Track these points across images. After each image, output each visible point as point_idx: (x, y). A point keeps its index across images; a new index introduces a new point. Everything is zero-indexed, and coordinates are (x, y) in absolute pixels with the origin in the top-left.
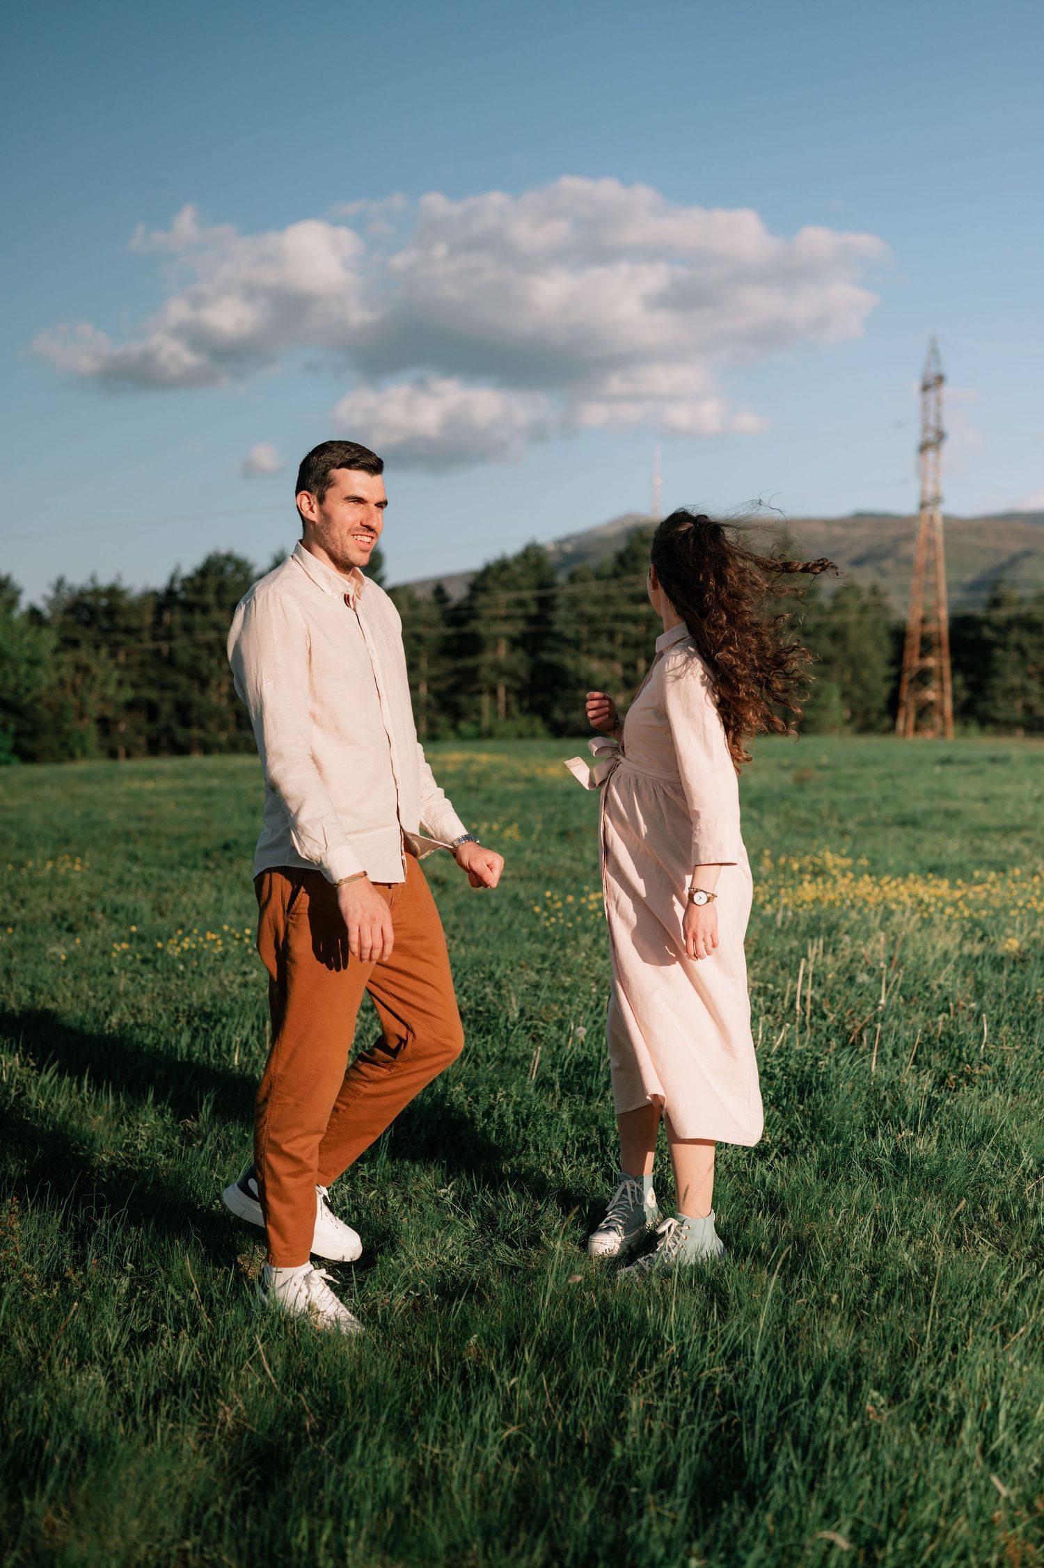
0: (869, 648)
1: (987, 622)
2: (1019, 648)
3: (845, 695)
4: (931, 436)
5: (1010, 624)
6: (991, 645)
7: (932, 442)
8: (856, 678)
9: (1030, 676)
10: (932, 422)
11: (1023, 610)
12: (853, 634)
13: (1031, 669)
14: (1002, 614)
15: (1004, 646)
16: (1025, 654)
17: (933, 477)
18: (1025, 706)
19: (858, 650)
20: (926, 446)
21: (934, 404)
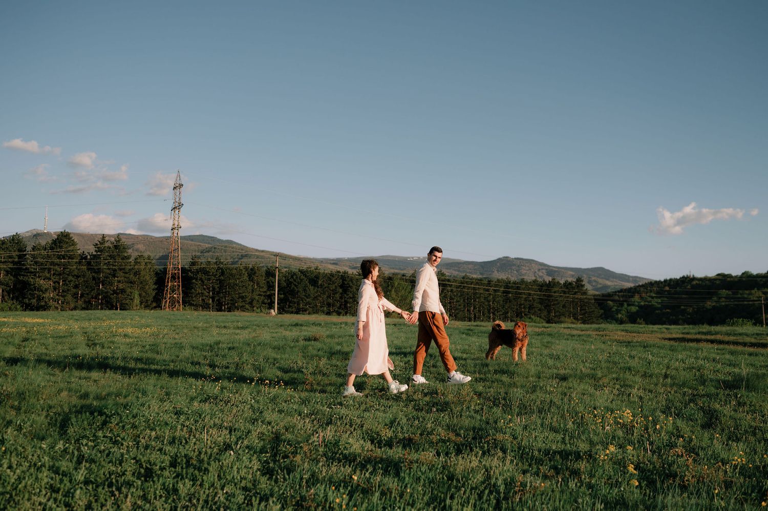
0: (148, 278)
1: (190, 271)
2: (201, 279)
3: (140, 295)
4: (177, 205)
5: (198, 271)
6: (192, 278)
7: (177, 207)
8: (142, 289)
9: (204, 289)
10: (177, 200)
11: (203, 266)
12: (142, 273)
13: (205, 287)
14: (195, 268)
15: (196, 280)
16: (203, 281)
17: (177, 219)
18: (202, 299)
19: (144, 279)
20: (174, 208)
21: (177, 194)
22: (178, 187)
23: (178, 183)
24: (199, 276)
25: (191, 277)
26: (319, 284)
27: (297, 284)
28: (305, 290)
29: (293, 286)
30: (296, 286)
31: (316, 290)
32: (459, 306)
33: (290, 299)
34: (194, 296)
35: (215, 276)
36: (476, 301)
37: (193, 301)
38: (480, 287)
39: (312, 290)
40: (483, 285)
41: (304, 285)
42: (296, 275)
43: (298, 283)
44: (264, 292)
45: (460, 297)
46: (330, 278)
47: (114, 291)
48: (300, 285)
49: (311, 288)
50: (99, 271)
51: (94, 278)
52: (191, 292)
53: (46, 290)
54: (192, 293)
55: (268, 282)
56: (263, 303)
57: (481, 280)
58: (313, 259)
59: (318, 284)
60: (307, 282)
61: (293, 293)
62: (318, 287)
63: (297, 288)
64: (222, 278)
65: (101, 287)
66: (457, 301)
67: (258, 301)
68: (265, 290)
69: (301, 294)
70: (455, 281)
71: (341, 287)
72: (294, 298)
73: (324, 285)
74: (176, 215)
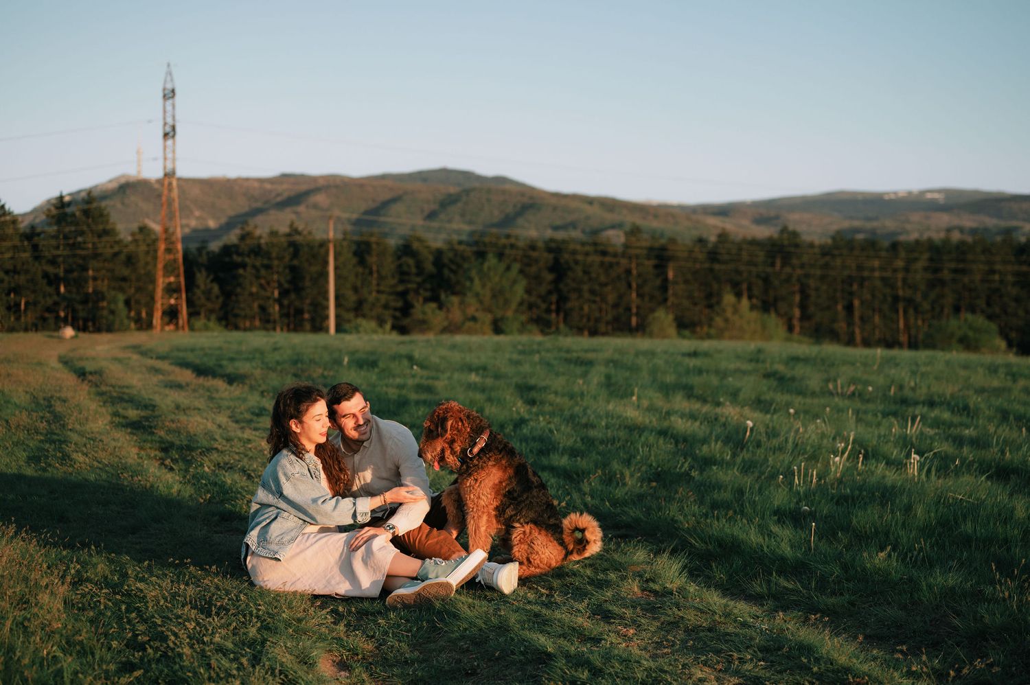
1: (238, 249)
4: (168, 129)
5: (250, 251)
6: (237, 266)
7: (170, 133)
11: (261, 241)
14: (246, 245)
16: (258, 270)
17: (170, 156)
18: (258, 305)
20: (166, 135)
21: (169, 108)
22: (169, 95)
23: (169, 86)
24: (251, 260)
25: (238, 263)
34: (241, 299)
35: (280, 258)
44: (392, 286)
47: (86, 296)
51: (46, 274)
54: (237, 295)
55: (399, 267)
56: (387, 306)
64: (295, 262)
67: (373, 305)
68: (394, 282)
71: (551, 269)
74: (168, 150)
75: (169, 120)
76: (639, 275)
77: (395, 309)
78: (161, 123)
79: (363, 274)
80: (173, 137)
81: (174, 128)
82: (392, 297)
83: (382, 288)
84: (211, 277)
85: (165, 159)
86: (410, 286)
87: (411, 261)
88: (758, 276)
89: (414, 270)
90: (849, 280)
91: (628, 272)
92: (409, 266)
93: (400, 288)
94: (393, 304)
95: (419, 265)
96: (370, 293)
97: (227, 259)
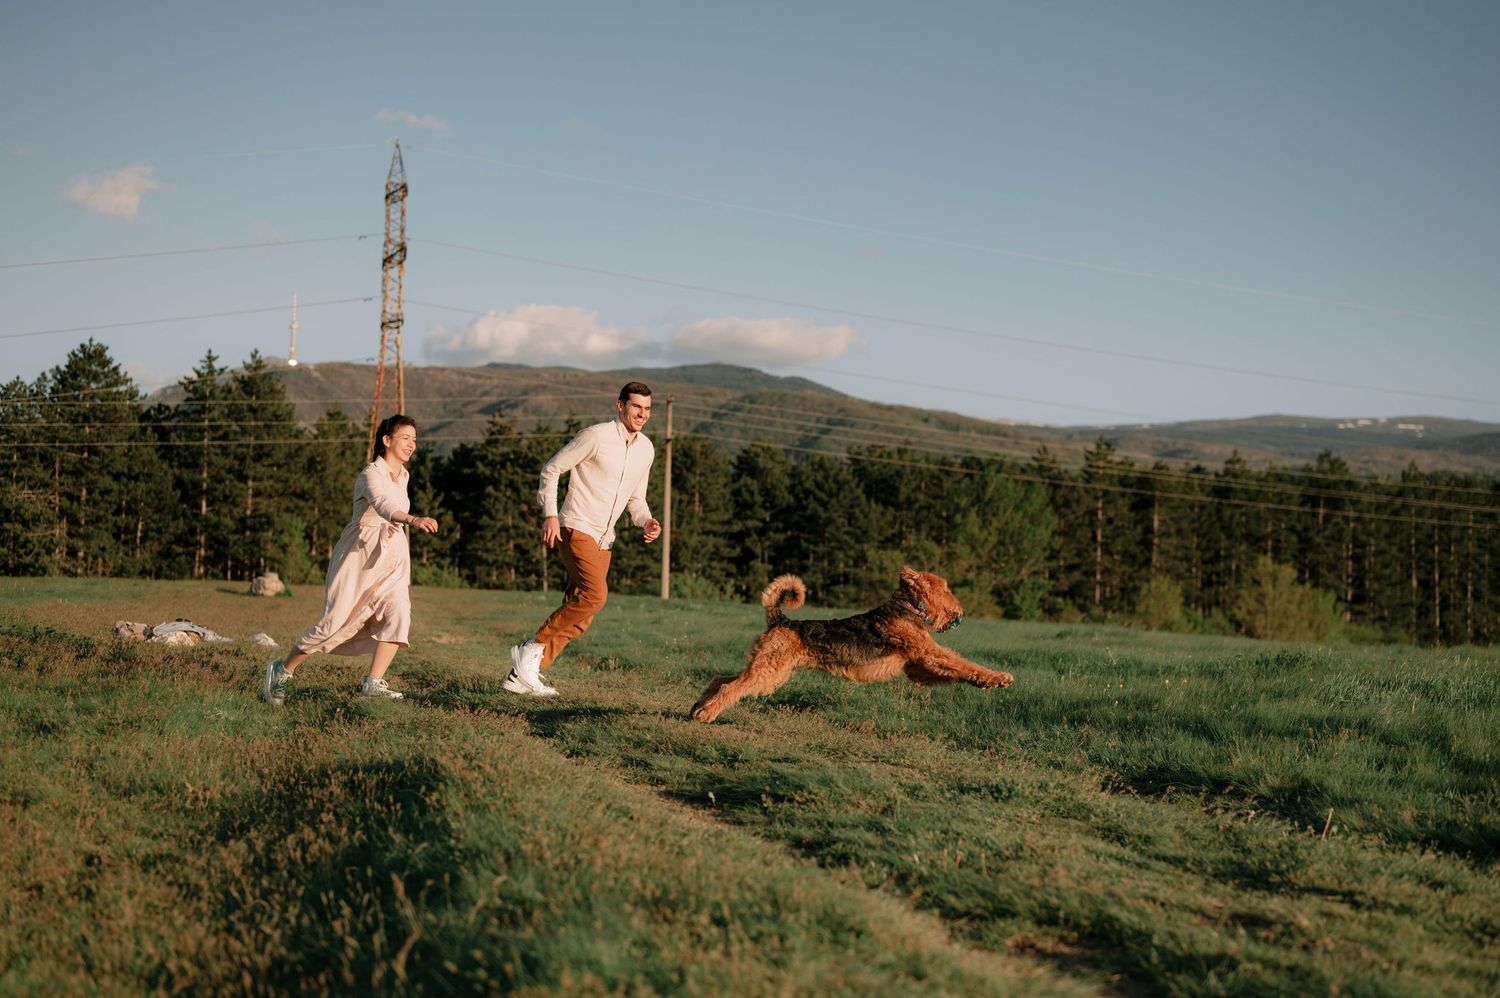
1: (483, 458)
2: (512, 485)
4: (393, 250)
5: (505, 458)
7: (395, 256)
13: (524, 508)
15: (496, 484)
16: (516, 490)
17: (393, 294)
18: (515, 546)
19: (339, 485)
20: (387, 260)
21: (395, 215)
22: (396, 193)
23: (397, 179)
24: (507, 473)
25: (486, 478)
26: (902, 497)
27: (824, 497)
28: (851, 518)
29: (813, 505)
30: (824, 504)
31: (889, 517)
32: (1386, 566)
33: (804, 545)
34: (489, 535)
36: (1448, 552)
37: (487, 551)
38: (1461, 507)
39: (876, 515)
40: (1474, 499)
41: (846, 502)
42: (825, 470)
43: (831, 495)
44: (723, 523)
45: (1387, 536)
46: (938, 478)
47: (242, 520)
48: (834, 501)
49: (876, 508)
50: (192, 461)
51: (179, 483)
52: (481, 522)
53: (36, 519)
54: (481, 528)
55: (736, 493)
56: (716, 555)
57: (1467, 483)
58: (1047, 429)
59: (897, 496)
60: (859, 492)
61: (815, 528)
62: (898, 507)
63: (826, 510)
65: (204, 509)
66: (1380, 553)
67: (696, 551)
68: (726, 517)
69: (838, 529)
70: (1375, 487)
72: (816, 544)
73: (916, 501)
74: (390, 284)
75: (395, 235)
76: (1110, 521)
77: (730, 560)
78: (383, 239)
79: (681, 502)
80: (400, 263)
81: (403, 249)
82: (721, 541)
83: (709, 526)
84: (441, 498)
85: (385, 298)
86: (751, 523)
87: (755, 485)
88: (1292, 529)
89: (759, 499)
90: (1427, 541)
91: (1093, 513)
92: (752, 493)
93: (737, 527)
94: (726, 551)
95: (767, 492)
96: (691, 532)
97: (466, 471)
